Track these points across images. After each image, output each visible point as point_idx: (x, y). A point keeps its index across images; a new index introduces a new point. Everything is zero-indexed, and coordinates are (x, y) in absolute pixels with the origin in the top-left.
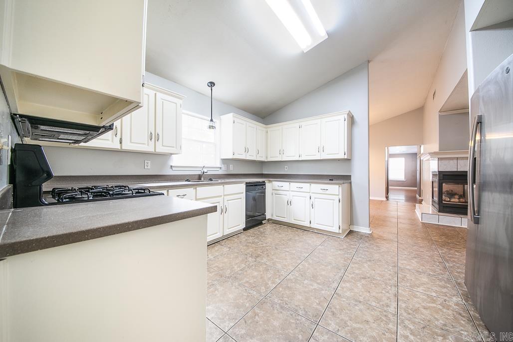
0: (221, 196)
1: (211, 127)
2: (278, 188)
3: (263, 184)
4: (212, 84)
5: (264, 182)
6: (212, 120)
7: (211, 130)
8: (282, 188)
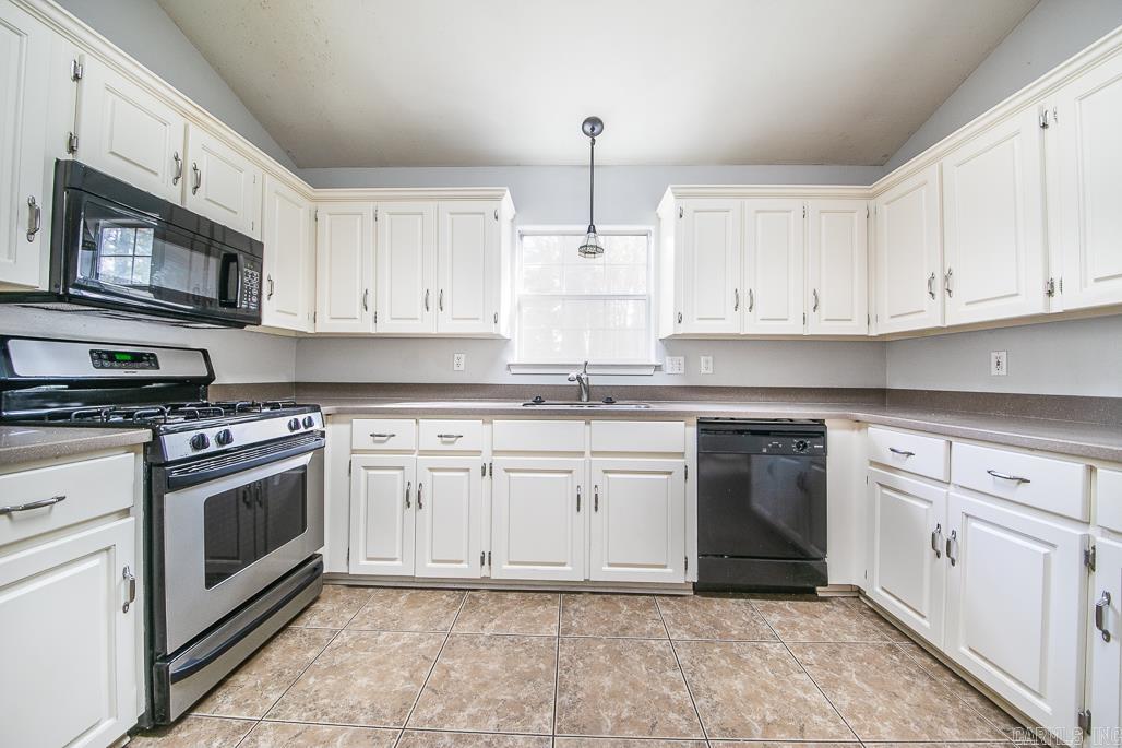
0: (581, 454)
1: (589, 250)
2: (889, 459)
3: (816, 431)
4: (594, 125)
5: (821, 423)
6: (592, 229)
7: (590, 260)
8: (908, 464)
